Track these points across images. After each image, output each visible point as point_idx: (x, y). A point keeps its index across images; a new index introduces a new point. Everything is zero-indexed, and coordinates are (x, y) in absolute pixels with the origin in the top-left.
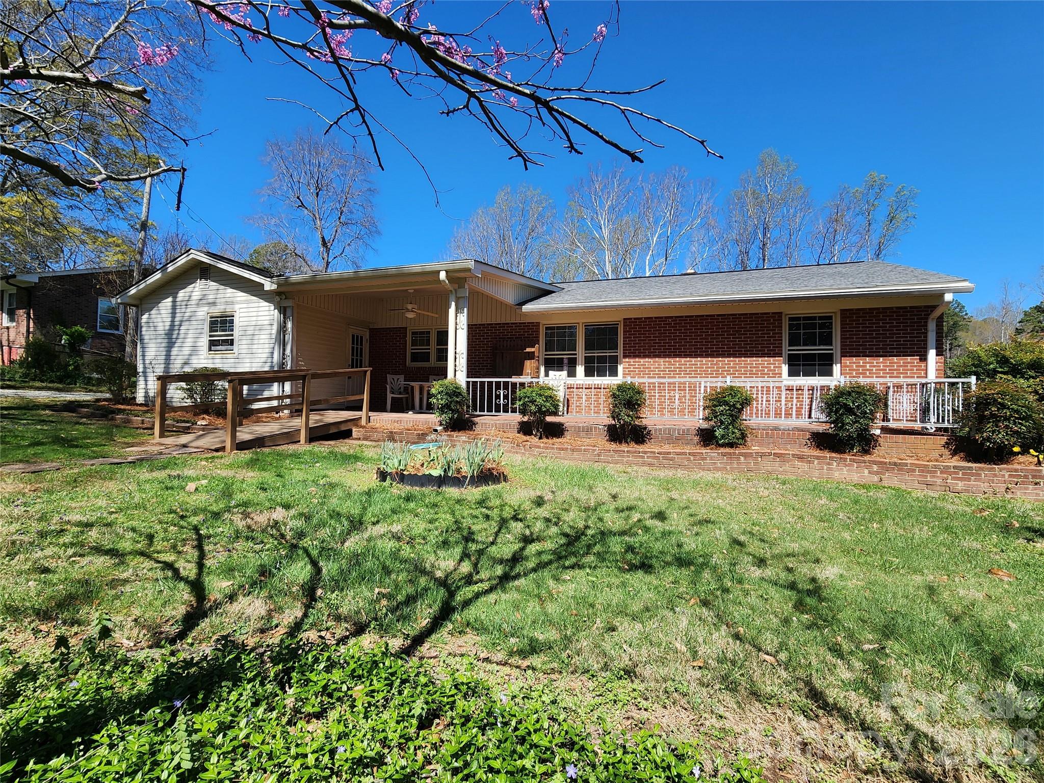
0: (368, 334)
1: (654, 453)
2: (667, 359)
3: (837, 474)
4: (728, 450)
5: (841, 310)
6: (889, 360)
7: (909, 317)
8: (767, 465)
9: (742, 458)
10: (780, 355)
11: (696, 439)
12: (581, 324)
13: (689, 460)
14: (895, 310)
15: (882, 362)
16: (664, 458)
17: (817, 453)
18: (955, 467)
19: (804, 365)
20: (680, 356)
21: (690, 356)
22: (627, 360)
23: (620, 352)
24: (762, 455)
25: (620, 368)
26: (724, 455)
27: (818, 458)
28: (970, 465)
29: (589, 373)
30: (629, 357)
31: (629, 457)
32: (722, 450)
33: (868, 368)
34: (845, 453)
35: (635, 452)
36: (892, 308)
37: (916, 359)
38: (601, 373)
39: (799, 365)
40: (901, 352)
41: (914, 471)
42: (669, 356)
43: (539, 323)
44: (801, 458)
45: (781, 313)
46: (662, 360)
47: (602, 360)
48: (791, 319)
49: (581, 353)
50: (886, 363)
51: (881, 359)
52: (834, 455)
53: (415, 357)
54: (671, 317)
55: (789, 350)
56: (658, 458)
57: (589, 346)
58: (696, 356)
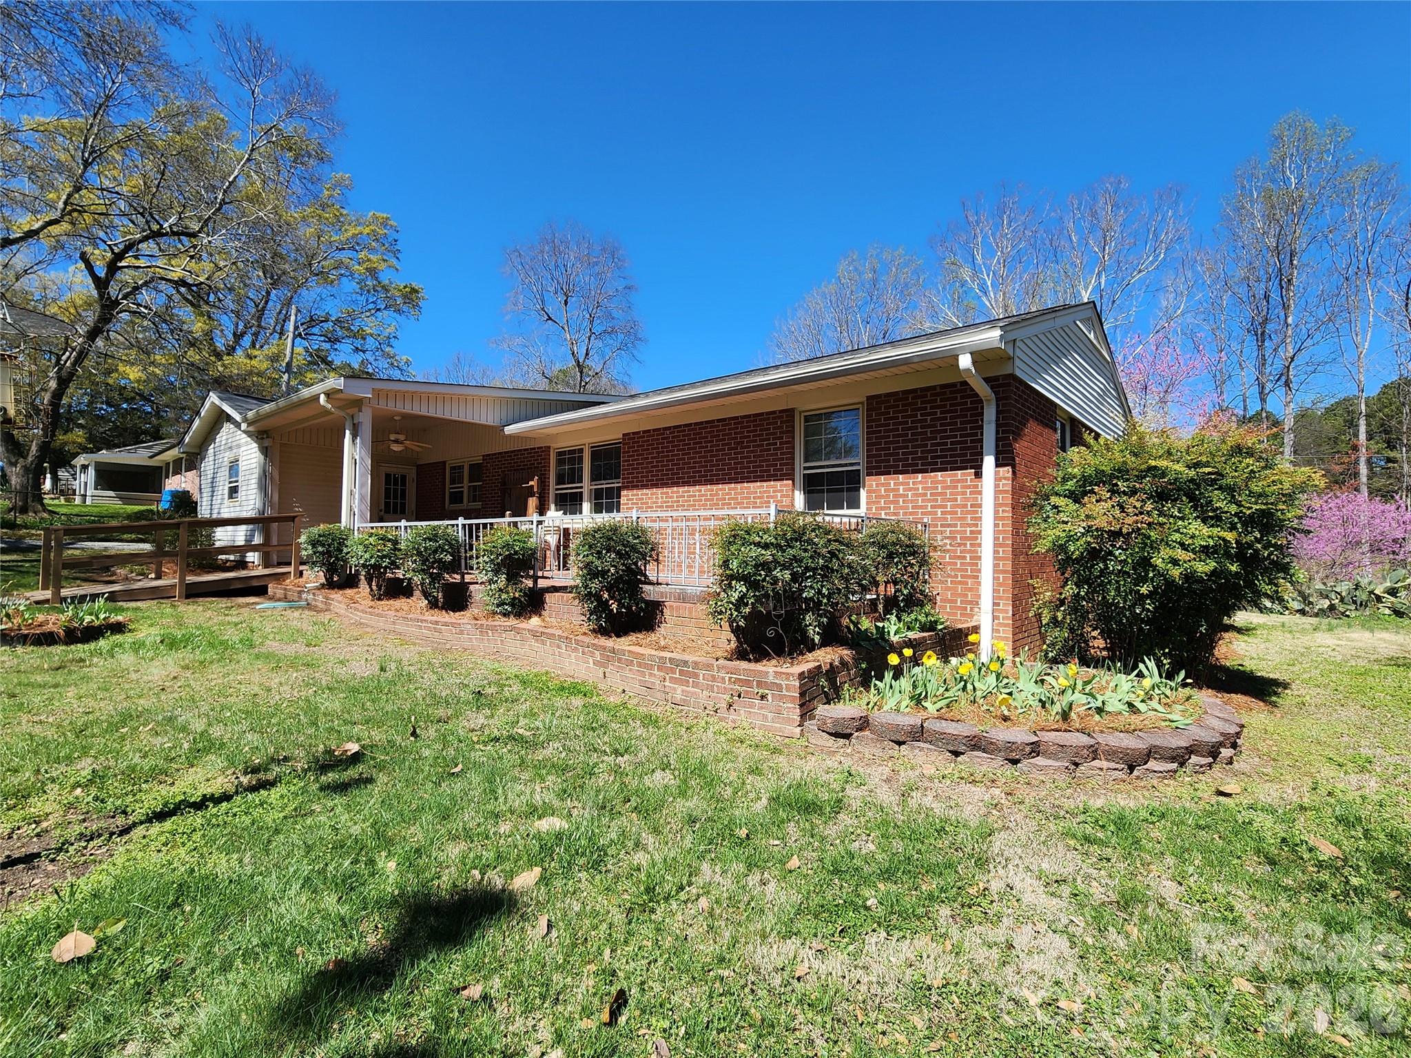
0: (414, 471)
2: (665, 490)
5: (868, 398)
6: (930, 477)
7: (959, 400)
10: (793, 476)
12: (587, 446)
14: (938, 390)
15: (921, 482)
19: (828, 491)
20: (678, 484)
21: (689, 483)
22: (628, 492)
23: (623, 482)
25: (623, 502)
29: (598, 509)
30: (630, 488)
33: (901, 492)
36: (934, 388)
37: (969, 474)
39: (823, 491)
40: (948, 463)
43: (549, 447)
45: (792, 410)
46: (659, 491)
48: (807, 419)
49: (586, 486)
50: (926, 483)
51: (920, 475)
53: (453, 498)
54: (669, 428)
55: (805, 468)
57: (595, 477)
58: (695, 484)
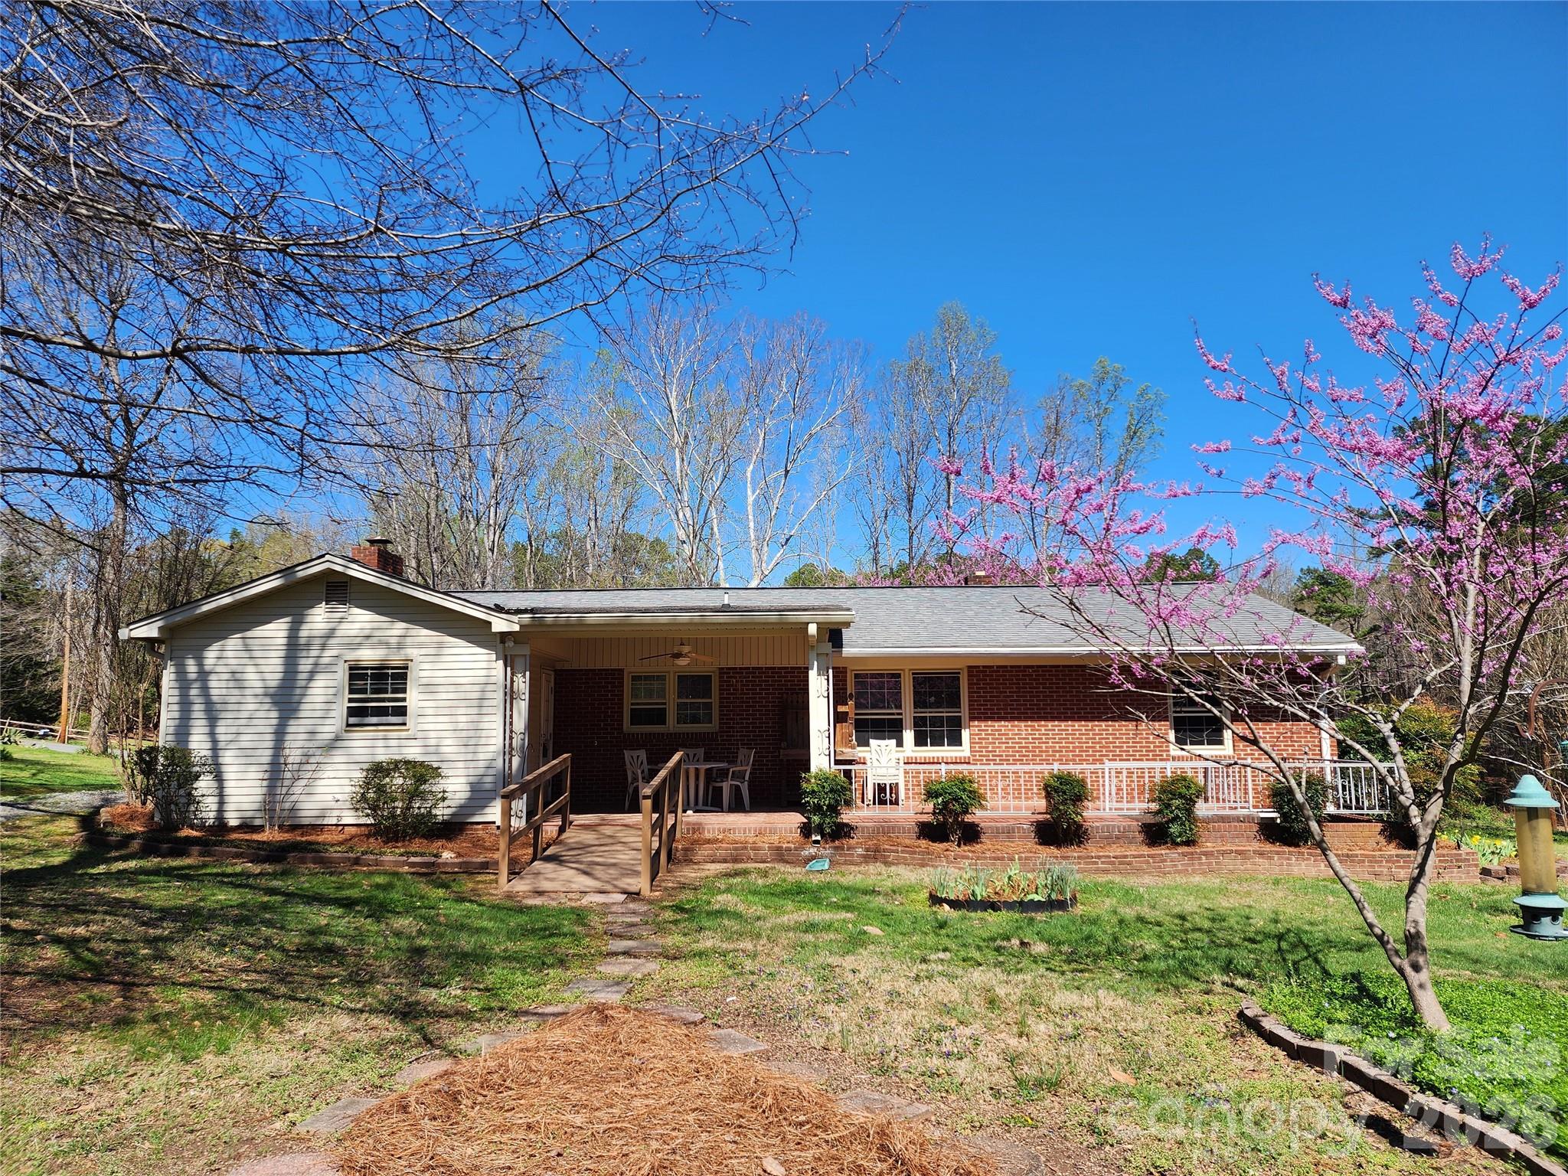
0: (552, 678)
1: (1109, 857)
2: (1029, 723)
3: (1296, 869)
4: (1185, 849)
6: (1281, 726)
8: (1228, 863)
9: (1204, 857)
10: (1166, 719)
11: (1140, 837)
12: (907, 671)
13: (1148, 862)
15: (1274, 728)
16: (1121, 863)
17: (1268, 847)
18: (1397, 856)
19: (1190, 730)
20: (1046, 719)
21: (1059, 719)
22: (976, 723)
23: (964, 712)
24: (1223, 853)
25: (965, 734)
26: (1184, 855)
27: (1278, 853)
28: (1406, 852)
29: (920, 741)
30: (979, 719)
31: (1080, 863)
32: (1181, 850)
34: (1299, 846)
35: (1088, 857)
38: (937, 742)
39: (1186, 730)
41: (1363, 861)
42: (1032, 719)
43: (846, 668)
44: (1261, 854)
46: (1023, 724)
47: (936, 722)
49: (908, 711)
50: (1279, 729)
51: (1274, 724)
52: (1291, 849)
53: (638, 717)
54: (1032, 667)
55: (1174, 712)
56: (1113, 863)
57: (918, 704)
58: (1066, 719)
